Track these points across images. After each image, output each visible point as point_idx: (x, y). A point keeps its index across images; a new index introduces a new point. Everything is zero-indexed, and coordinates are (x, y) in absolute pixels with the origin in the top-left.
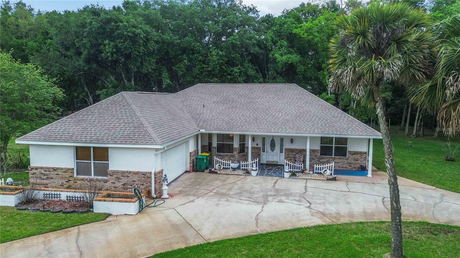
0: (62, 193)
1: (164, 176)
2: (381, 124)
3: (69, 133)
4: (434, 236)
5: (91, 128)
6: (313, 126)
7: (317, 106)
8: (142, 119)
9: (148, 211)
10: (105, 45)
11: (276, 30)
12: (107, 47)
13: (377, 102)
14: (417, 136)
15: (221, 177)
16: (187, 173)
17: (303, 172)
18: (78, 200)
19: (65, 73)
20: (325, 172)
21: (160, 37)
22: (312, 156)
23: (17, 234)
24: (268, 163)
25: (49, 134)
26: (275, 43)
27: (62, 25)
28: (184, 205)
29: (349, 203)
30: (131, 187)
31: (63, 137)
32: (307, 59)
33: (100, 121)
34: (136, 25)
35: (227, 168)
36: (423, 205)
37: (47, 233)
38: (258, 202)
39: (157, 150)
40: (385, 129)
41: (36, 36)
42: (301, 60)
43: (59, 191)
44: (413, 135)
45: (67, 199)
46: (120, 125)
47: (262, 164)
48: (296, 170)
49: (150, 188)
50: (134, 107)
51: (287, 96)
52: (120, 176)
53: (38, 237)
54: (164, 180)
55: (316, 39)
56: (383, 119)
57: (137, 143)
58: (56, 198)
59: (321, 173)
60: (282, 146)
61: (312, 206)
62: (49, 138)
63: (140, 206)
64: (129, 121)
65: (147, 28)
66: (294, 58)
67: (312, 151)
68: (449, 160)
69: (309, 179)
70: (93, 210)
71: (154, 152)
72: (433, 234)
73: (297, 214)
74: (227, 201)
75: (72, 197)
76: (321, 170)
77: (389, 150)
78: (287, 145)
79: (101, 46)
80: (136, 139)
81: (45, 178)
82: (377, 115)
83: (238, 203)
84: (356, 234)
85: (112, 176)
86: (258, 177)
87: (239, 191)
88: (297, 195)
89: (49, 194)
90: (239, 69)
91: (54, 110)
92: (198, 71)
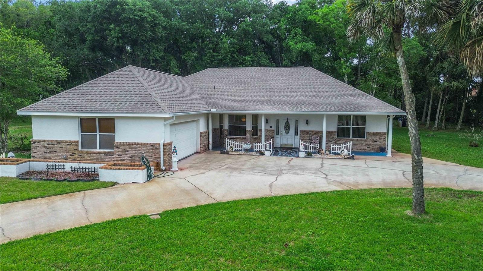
0: (66, 164)
1: (173, 148)
2: (401, 74)
3: (73, 104)
4: (458, 199)
5: (96, 99)
6: (329, 104)
7: (334, 87)
8: (150, 90)
9: (156, 180)
10: (110, 31)
11: (289, 18)
12: (112, 32)
13: (398, 50)
14: (439, 129)
15: (233, 157)
16: (197, 154)
17: (319, 152)
18: (83, 171)
19: (68, 62)
20: (342, 152)
21: (168, 23)
22: (328, 138)
23: (19, 197)
24: (283, 146)
25: (52, 105)
26: (289, 31)
27: (66, 9)
28: (194, 176)
29: (368, 175)
30: (139, 159)
31: (67, 107)
32: (323, 48)
33: (106, 92)
34: (143, 9)
35: (240, 150)
36: (445, 177)
37: (51, 196)
38: (272, 174)
39: (165, 119)
40: (406, 78)
41: (38, 26)
42: (317, 49)
43: (64, 162)
44: (435, 128)
45: (72, 171)
46: (127, 96)
47: (275, 148)
48: (312, 151)
49: (158, 160)
50: (141, 79)
51: (302, 78)
52: (127, 148)
53: (41, 199)
54: (173, 152)
55: (332, 26)
56: (404, 68)
57: (145, 112)
58: (60, 170)
59: (338, 154)
60: (296, 128)
61: (328, 177)
62: (52, 109)
63: (148, 175)
64: (136, 92)
65: (154, 12)
66: (310, 46)
67: (328, 133)
68: (472, 146)
69: (325, 158)
70: (99, 180)
71: (162, 122)
72: (457, 197)
73: (313, 182)
74: (240, 173)
75: (77, 168)
76: (337, 151)
77: (411, 100)
78: (302, 127)
79: (107, 31)
80: (143, 108)
81: (49, 152)
82: (398, 64)
83: (251, 175)
84: (374, 197)
85: (118, 148)
86: (272, 157)
87: (252, 166)
88: (312, 169)
89: (53, 166)
90: (251, 57)
91: (57, 90)
92: (208, 60)
